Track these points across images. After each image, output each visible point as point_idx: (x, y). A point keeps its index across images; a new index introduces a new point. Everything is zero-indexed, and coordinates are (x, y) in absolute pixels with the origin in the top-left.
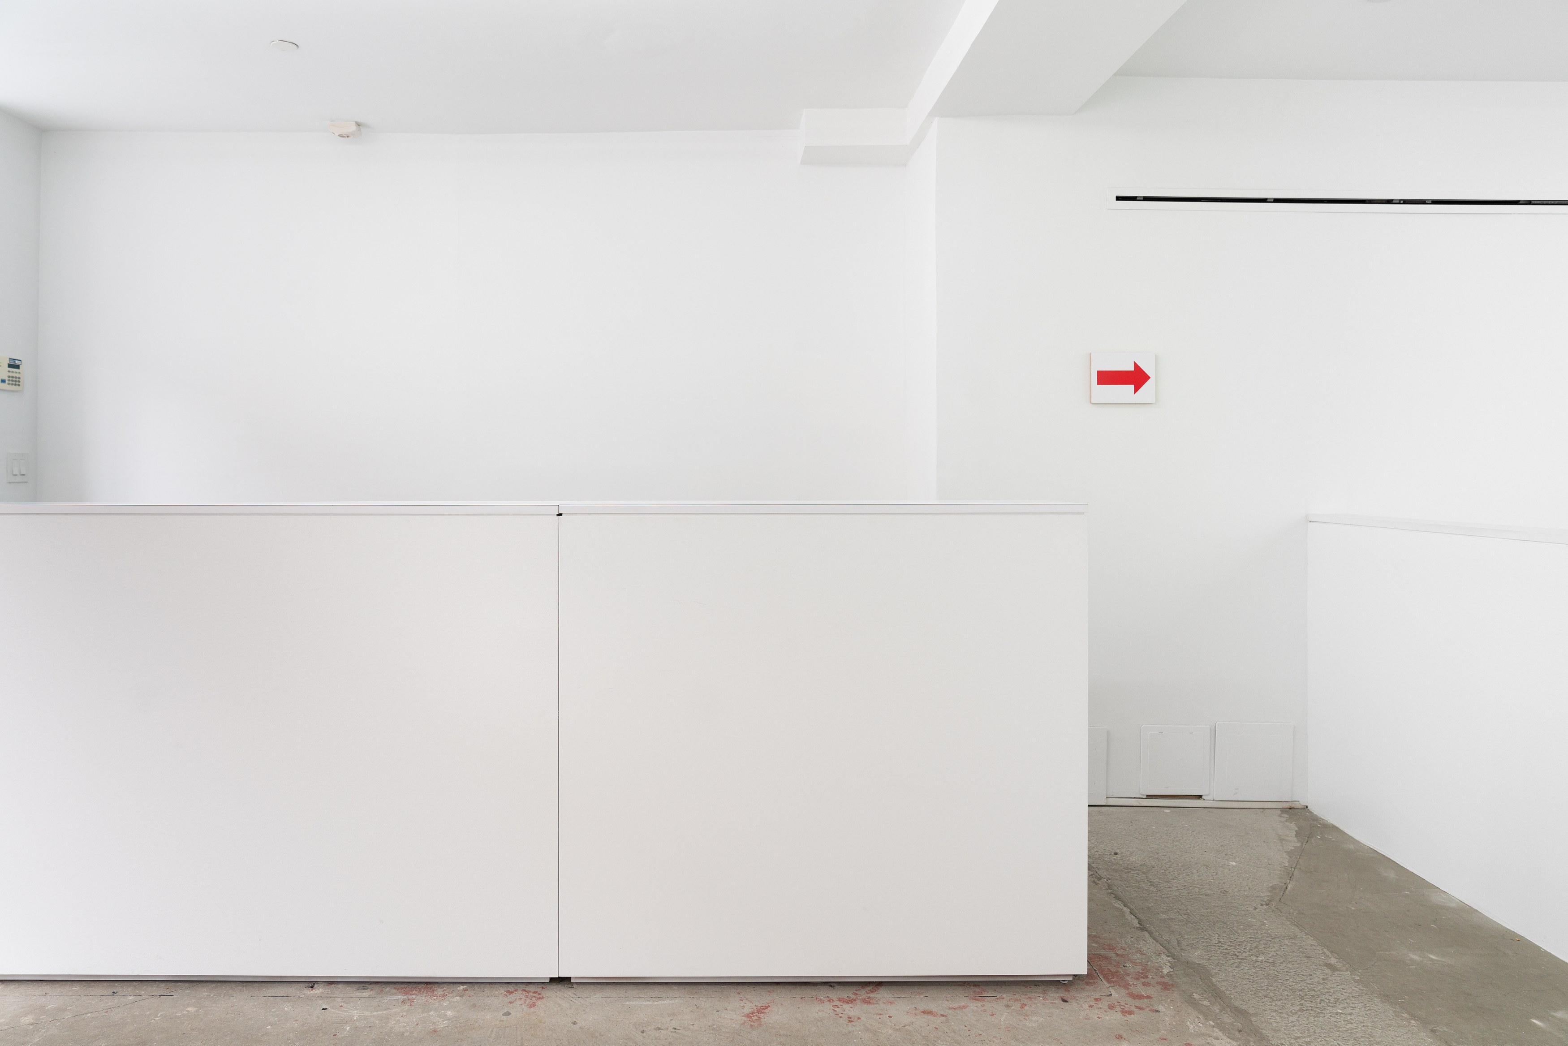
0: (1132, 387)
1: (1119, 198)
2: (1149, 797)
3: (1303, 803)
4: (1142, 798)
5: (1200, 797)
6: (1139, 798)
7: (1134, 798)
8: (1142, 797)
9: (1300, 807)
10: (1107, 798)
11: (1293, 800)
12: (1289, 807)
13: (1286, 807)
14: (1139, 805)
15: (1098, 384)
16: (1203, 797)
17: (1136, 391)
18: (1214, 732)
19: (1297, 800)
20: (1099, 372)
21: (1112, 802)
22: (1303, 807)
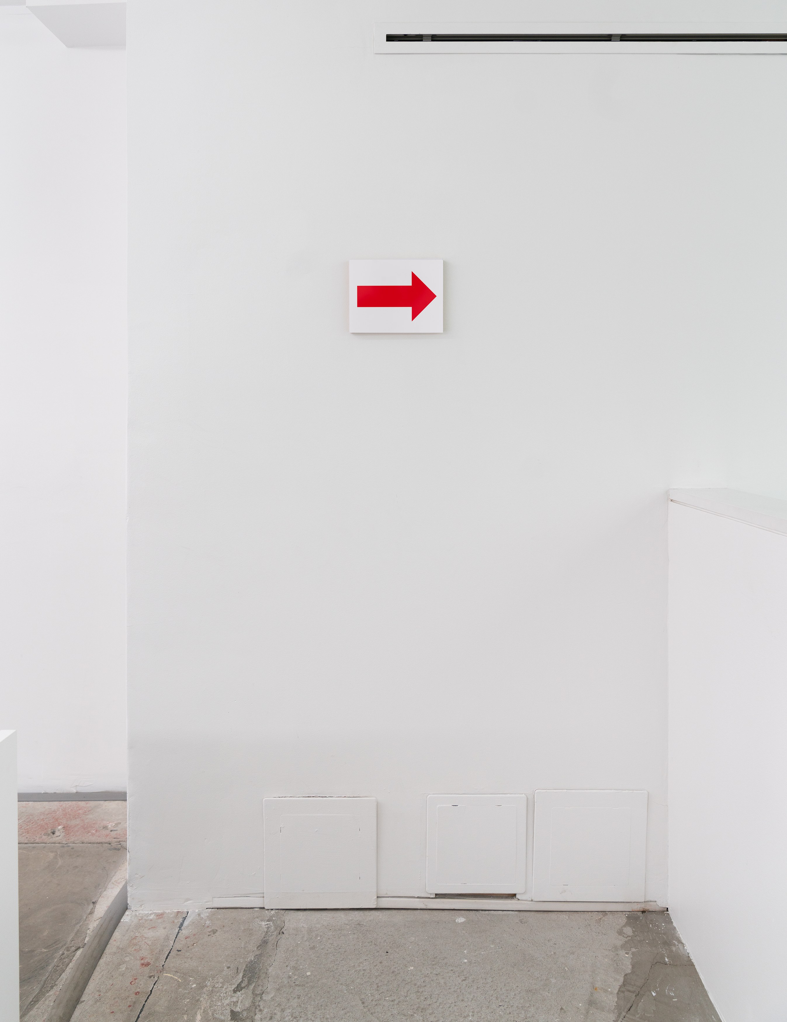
0: (409, 310)
1: (390, 38)
2: (438, 896)
3: (661, 904)
4: (429, 898)
5: (513, 896)
6: (426, 898)
7: (418, 897)
8: (429, 896)
9: (657, 909)
10: (378, 897)
11: (647, 899)
12: (642, 910)
13: (638, 909)
14: (425, 907)
15: (358, 307)
16: (517, 896)
17: (414, 316)
18: (530, 805)
19: (652, 899)
20: (360, 289)
21: (384, 903)
22: (661, 909)
